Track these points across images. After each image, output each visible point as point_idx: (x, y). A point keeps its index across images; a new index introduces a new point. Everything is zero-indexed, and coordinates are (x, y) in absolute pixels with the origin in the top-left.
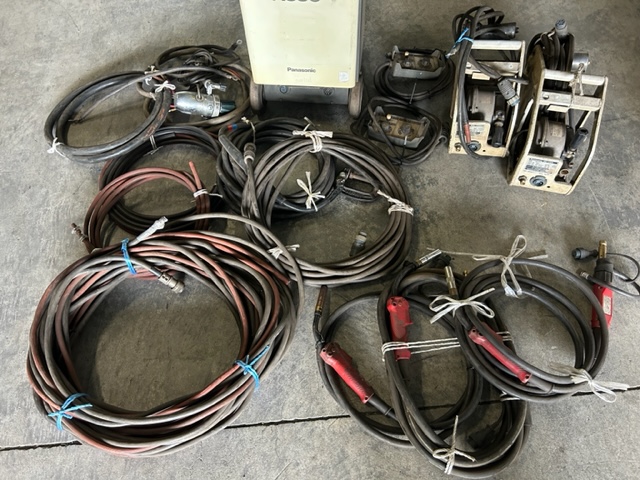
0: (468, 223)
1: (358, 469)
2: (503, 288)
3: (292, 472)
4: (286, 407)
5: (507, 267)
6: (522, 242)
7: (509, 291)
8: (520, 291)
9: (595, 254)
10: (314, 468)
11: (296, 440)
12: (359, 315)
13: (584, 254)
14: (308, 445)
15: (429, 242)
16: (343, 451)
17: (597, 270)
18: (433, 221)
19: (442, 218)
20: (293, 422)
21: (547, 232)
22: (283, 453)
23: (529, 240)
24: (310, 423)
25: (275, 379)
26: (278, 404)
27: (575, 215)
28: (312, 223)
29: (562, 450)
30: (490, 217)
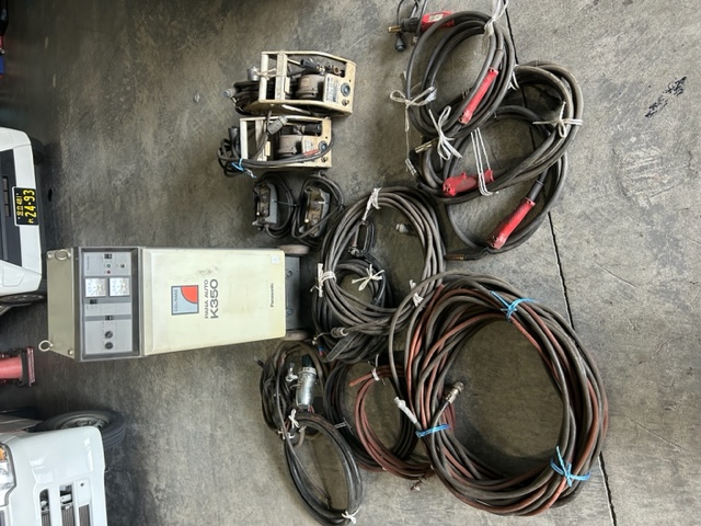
0: (384, 141)
2: (429, 103)
4: (549, 273)
5: (413, 103)
6: (396, 95)
7: (431, 98)
8: (431, 89)
9: (400, 35)
11: (575, 260)
12: (466, 221)
13: (399, 43)
14: (578, 248)
15: (402, 171)
16: (579, 217)
17: (411, 31)
18: (385, 171)
19: (382, 164)
20: (560, 265)
21: (387, 76)
22: (587, 270)
23: (393, 90)
27: (371, 56)
28: (395, 274)
29: (555, 32)
30: (379, 124)
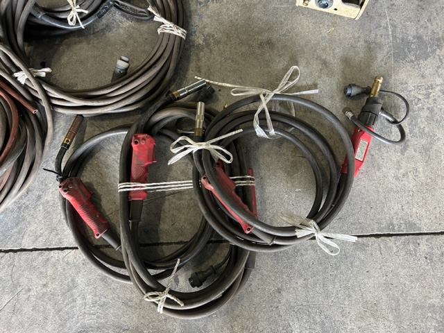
1: (84, 298)
3: (23, 297)
4: (26, 237)
5: (263, 105)
7: (260, 132)
9: (367, 91)
10: (44, 294)
14: (41, 273)
16: (73, 280)
18: (208, 45)
19: (217, 42)
20: (31, 250)
24: (47, 252)
25: (19, 208)
26: (19, 233)
29: (279, 291)
